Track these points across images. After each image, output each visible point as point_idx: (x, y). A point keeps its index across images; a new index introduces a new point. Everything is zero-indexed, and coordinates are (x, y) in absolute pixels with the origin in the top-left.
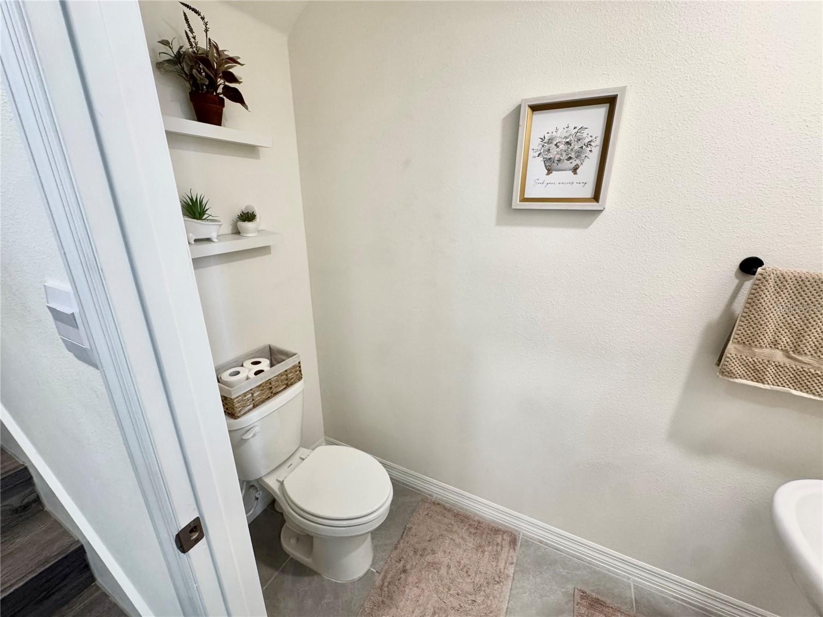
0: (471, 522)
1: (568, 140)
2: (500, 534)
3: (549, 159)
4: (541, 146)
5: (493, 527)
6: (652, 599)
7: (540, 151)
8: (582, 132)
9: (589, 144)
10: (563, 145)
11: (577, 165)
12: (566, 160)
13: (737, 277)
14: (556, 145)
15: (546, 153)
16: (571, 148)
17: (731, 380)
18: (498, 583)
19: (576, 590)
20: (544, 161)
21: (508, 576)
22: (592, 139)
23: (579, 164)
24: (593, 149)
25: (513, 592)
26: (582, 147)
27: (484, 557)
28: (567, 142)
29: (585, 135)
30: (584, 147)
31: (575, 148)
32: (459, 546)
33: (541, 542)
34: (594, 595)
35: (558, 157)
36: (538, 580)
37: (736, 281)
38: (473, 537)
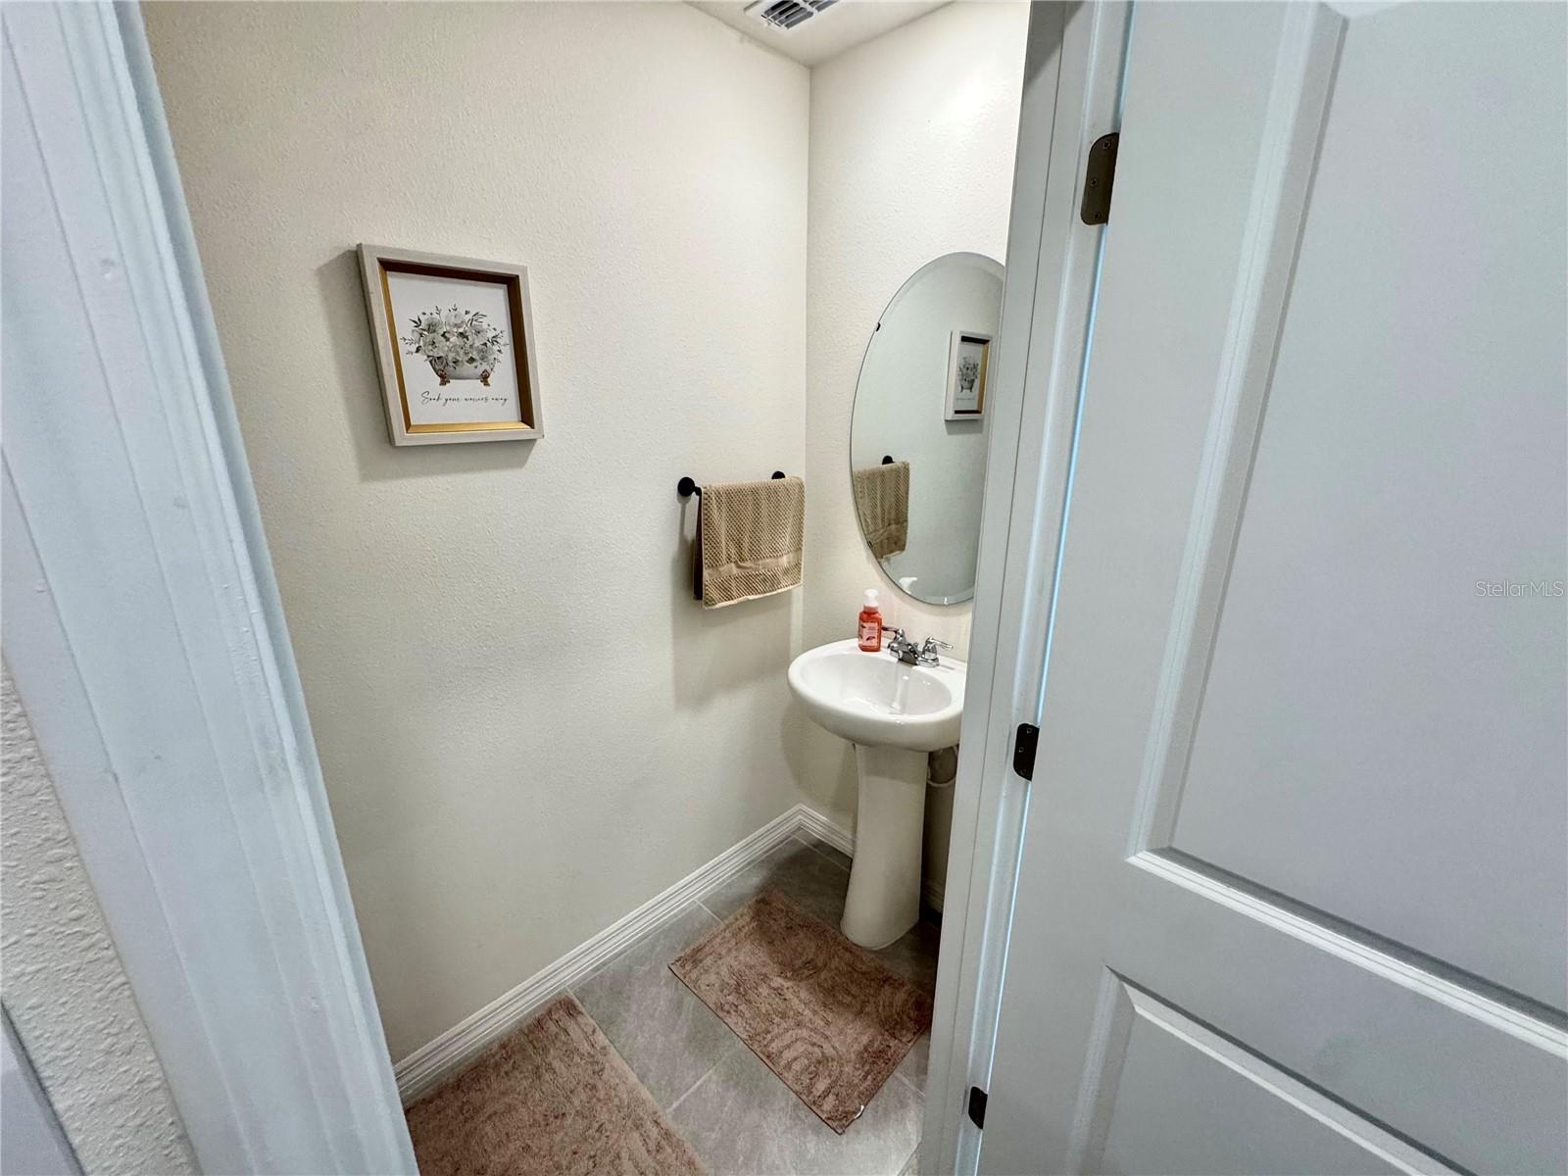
0: (492, 1060)
1: (461, 330)
2: (547, 1021)
3: (439, 358)
4: (417, 335)
5: (529, 1026)
6: (722, 898)
7: (419, 343)
8: (480, 320)
9: (494, 340)
10: (455, 338)
11: (485, 371)
12: (467, 362)
13: (680, 502)
14: (443, 335)
15: (430, 347)
16: (469, 343)
17: (714, 607)
18: (602, 1070)
19: (672, 967)
20: (431, 362)
21: (604, 1048)
22: (496, 333)
23: (489, 370)
24: (502, 348)
25: (625, 1055)
26: (485, 344)
27: (557, 1070)
28: (461, 333)
29: (485, 326)
30: (489, 344)
31: (476, 345)
32: (510, 1108)
33: (597, 969)
34: (688, 951)
35: (451, 356)
36: (634, 1008)
37: (680, 505)
38: (517, 1073)
